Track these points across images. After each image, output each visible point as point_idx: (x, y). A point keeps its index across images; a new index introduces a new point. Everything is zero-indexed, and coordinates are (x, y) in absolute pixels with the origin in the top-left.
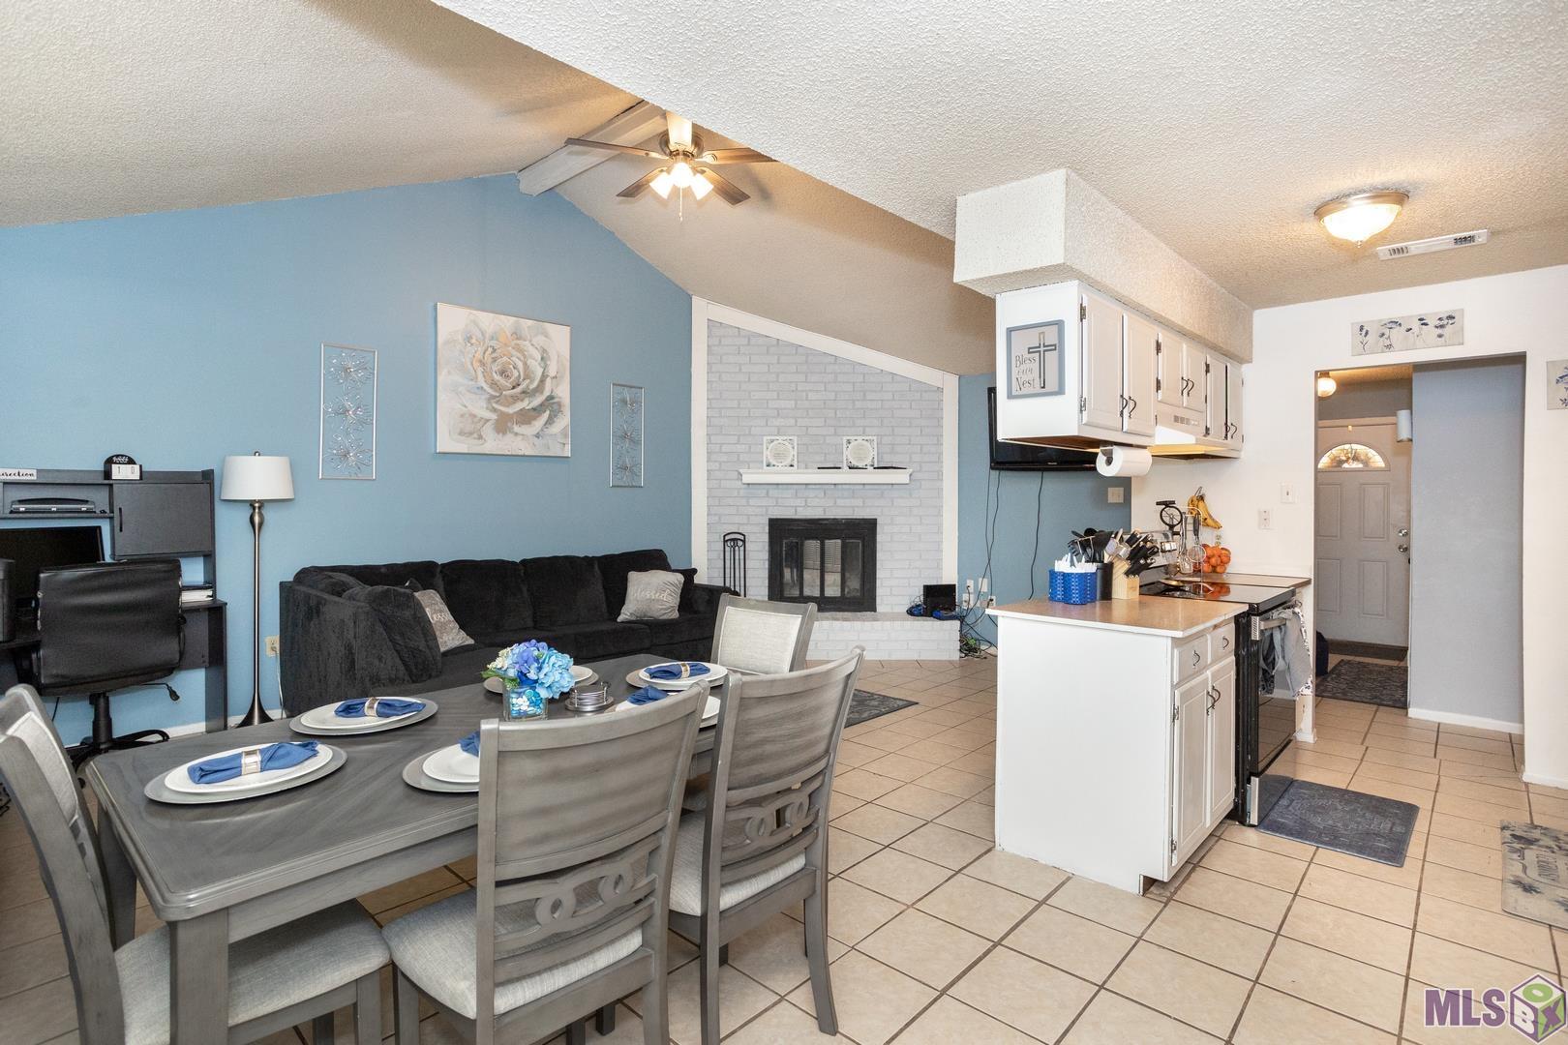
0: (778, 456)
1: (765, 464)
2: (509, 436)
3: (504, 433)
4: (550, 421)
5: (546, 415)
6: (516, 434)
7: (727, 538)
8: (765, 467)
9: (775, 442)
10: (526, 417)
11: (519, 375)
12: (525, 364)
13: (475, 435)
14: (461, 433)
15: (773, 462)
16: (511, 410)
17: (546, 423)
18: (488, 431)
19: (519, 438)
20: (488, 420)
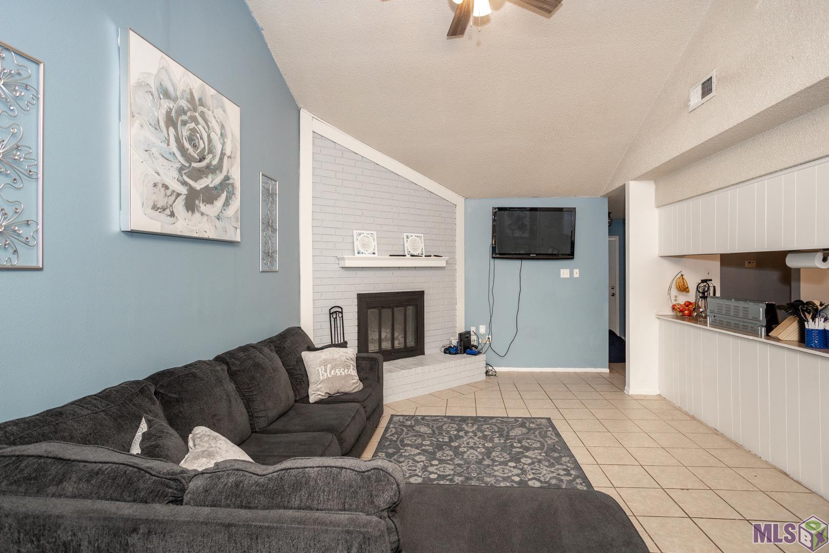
0: (364, 245)
1: (356, 252)
2: (197, 215)
3: (193, 212)
4: (227, 204)
5: (224, 196)
6: (202, 214)
7: (332, 311)
8: (356, 254)
9: (362, 235)
10: (210, 196)
11: (204, 148)
12: (209, 136)
13: (168, 212)
14: (155, 208)
15: (362, 250)
16: (199, 185)
17: (224, 206)
18: (179, 206)
19: (205, 218)
20: (179, 195)
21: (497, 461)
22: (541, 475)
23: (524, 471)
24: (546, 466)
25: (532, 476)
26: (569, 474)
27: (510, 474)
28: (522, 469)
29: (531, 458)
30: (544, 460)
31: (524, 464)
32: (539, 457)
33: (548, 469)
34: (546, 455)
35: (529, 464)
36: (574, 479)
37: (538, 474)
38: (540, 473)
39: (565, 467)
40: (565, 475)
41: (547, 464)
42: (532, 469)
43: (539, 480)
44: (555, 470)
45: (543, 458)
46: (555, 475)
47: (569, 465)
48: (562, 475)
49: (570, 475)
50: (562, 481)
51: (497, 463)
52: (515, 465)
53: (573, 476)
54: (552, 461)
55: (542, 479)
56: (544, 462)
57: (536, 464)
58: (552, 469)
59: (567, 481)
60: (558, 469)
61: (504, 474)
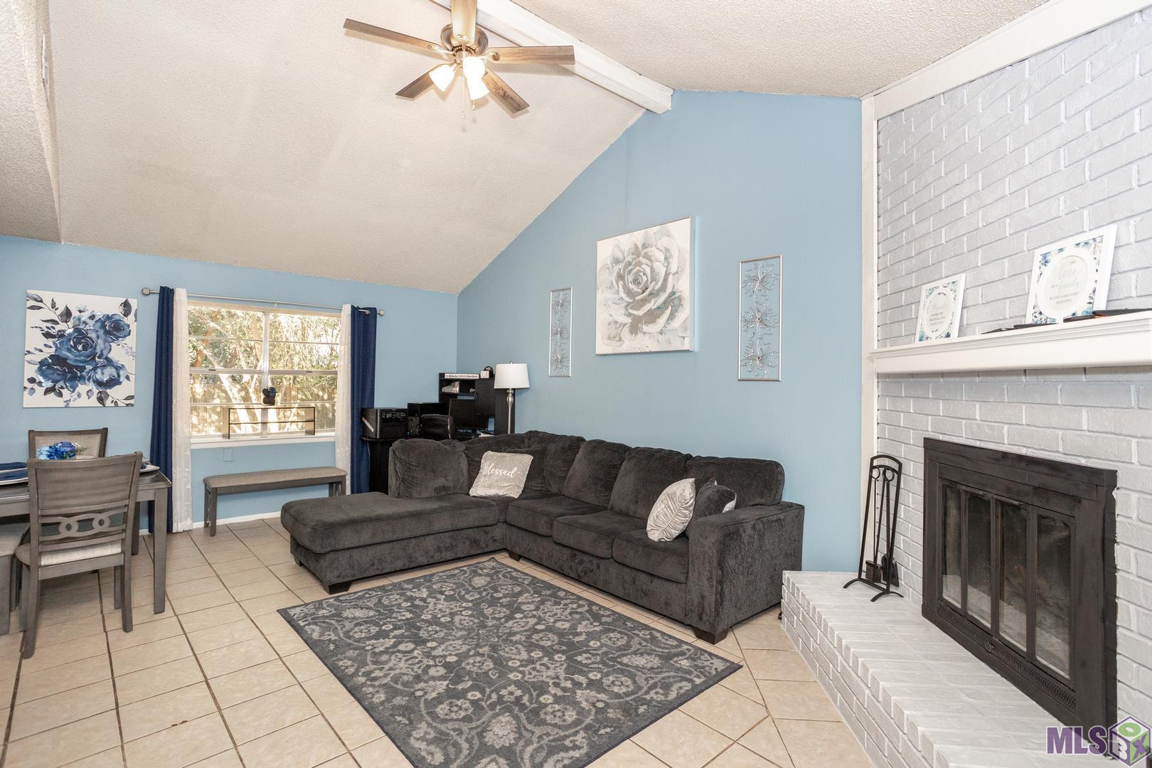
2: (640, 335)
3: (636, 334)
4: (671, 317)
5: (668, 312)
6: (645, 333)
7: (876, 463)
8: (917, 342)
10: (652, 316)
11: (647, 280)
12: (652, 268)
13: (617, 339)
14: (609, 338)
15: (928, 332)
16: (640, 313)
17: (668, 320)
18: (625, 332)
19: (647, 336)
20: (625, 324)
21: (473, 656)
22: (405, 658)
23: (428, 655)
24: (404, 674)
25: (416, 653)
26: (367, 674)
27: (443, 647)
28: (434, 658)
29: (434, 678)
30: (412, 682)
31: (436, 666)
32: (422, 685)
33: (398, 671)
34: (413, 693)
35: (429, 667)
36: (357, 670)
37: (409, 659)
38: (407, 660)
39: (377, 683)
40: (372, 672)
41: (405, 678)
42: (420, 662)
43: (404, 652)
44: (390, 674)
45: (417, 687)
46: (385, 666)
47: (371, 690)
48: (375, 669)
49: (365, 674)
50: (374, 663)
51: (471, 653)
52: (448, 660)
53: (360, 674)
54: (399, 687)
55: (400, 655)
56: (411, 679)
57: (420, 671)
58: (392, 673)
59: (367, 665)
60: (386, 676)
61: (451, 645)
